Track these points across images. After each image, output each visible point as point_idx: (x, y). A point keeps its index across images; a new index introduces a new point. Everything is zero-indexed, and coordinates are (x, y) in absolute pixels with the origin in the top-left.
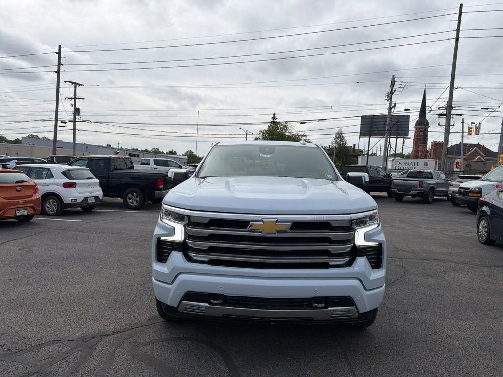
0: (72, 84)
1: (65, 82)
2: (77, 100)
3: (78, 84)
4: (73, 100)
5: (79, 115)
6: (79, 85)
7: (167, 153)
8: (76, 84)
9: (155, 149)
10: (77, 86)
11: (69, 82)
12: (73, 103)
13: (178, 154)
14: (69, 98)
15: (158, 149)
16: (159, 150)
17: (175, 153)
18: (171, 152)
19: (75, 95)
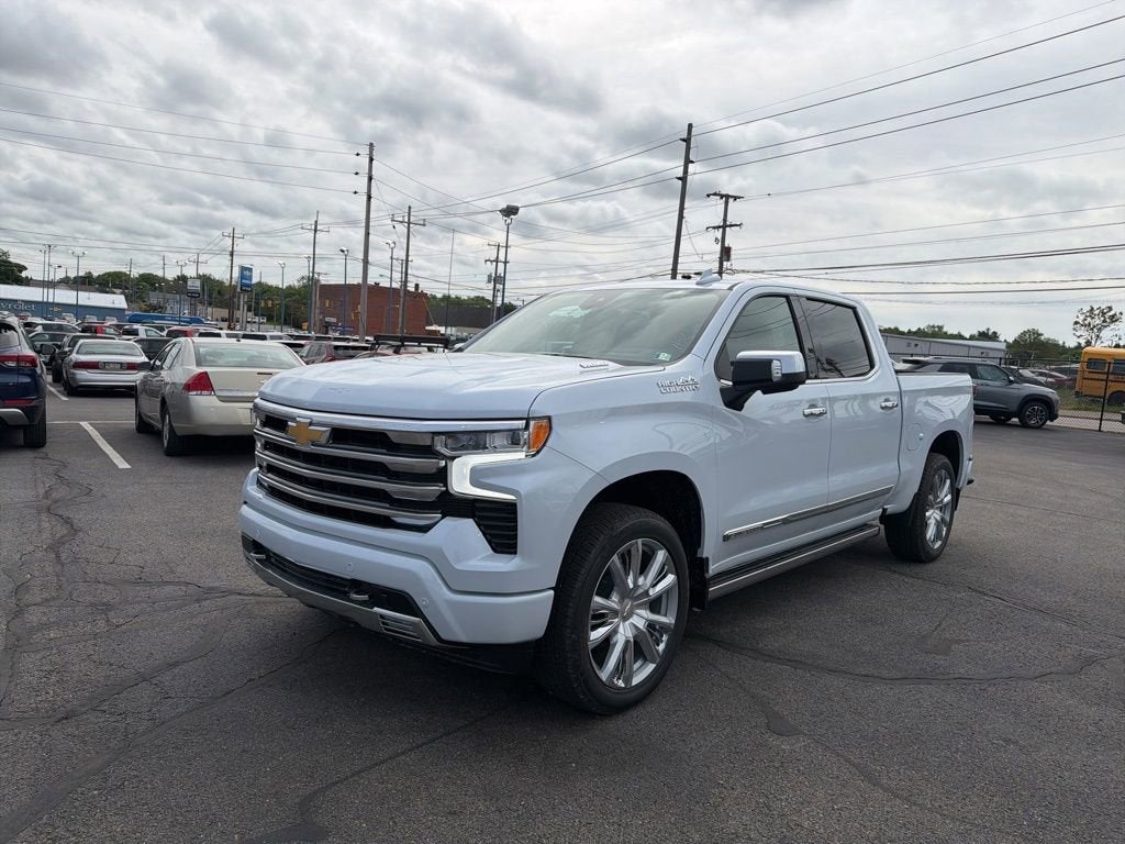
0: (722, 198)
1: (708, 196)
2: (728, 229)
3: (732, 197)
4: (721, 230)
5: (728, 260)
6: (735, 198)
7: (972, 338)
8: (727, 197)
9: (933, 327)
10: (731, 200)
11: (715, 194)
12: (720, 238)
13: (1002, 338)
14: (714, 228)
15: (940, 328)
16: (945, 330)
17: (994, 337)
18: (984, 336)
19: (725, 220)
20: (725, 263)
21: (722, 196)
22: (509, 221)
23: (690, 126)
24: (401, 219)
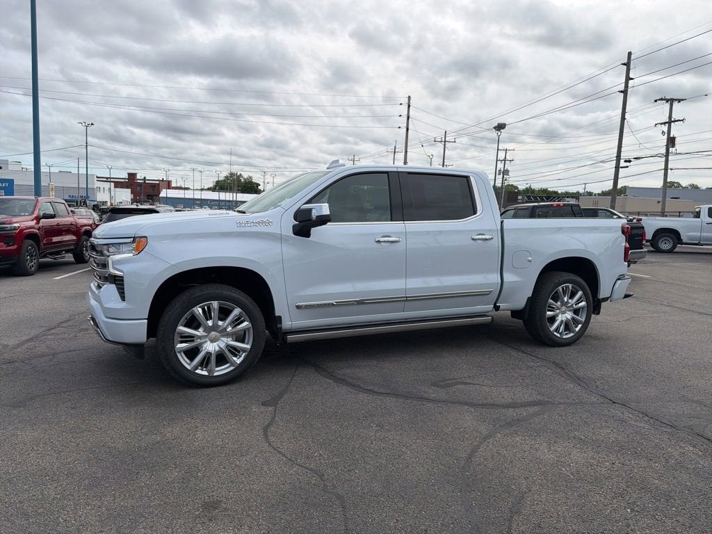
0: (667, 102)
1: (656, 101)
2: (672, 124)
3: (676, 100)
4: (667, 125)
5: (673, 146)
6: (679, 100)
8: (672, 101)
10: (675, 102)
11: (661, 99)
12: (666, 130)
14: (661, 124)
19: (670, 117)
20: (671, 149)
21: (667, 101)
22: (499, 134)
23: (630, 54)
24: (440, 140)
